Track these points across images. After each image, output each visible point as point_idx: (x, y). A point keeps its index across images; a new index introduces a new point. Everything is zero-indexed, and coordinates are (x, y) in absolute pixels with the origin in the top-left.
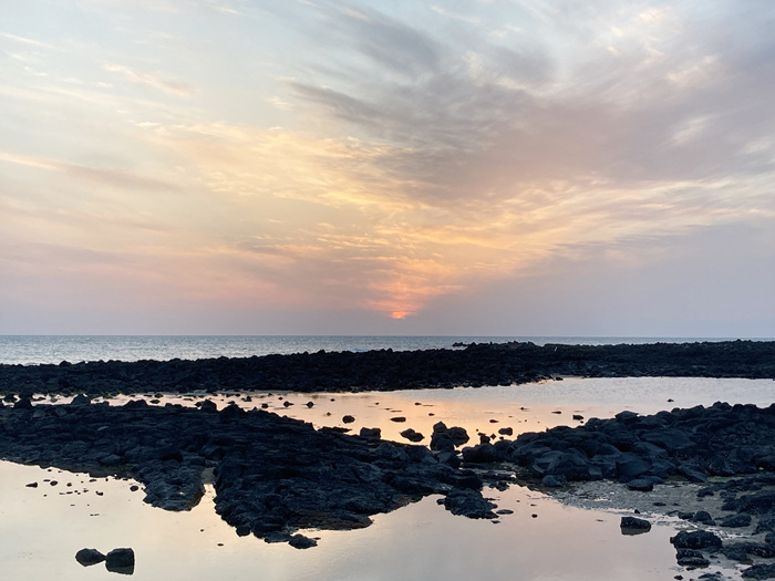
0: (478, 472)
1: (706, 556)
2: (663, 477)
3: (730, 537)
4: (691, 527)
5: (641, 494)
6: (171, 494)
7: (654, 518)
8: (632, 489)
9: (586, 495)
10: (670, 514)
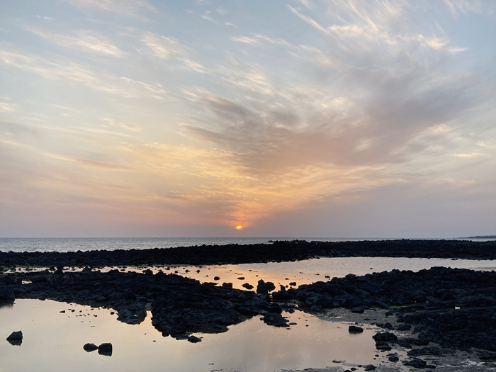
0: (280, 304)
1: (390, 345)
2: (369, 306)
3: (401, 335)
4: (382, 331)
5: (359, 315)
6: (130, 316)
7: (365, 326)
8: (354, 312)
9: (331, 315)
10: (372, 324)
